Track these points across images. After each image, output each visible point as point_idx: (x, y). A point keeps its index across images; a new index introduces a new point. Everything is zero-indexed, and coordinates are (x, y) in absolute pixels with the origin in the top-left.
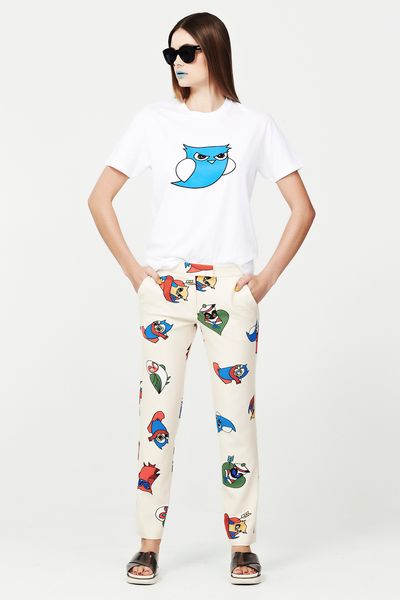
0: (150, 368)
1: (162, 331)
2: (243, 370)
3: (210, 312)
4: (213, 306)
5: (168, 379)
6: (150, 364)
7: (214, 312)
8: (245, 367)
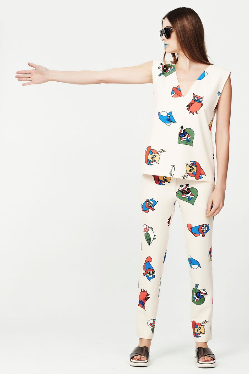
0: (145, 229)
1: (151, 205)
2: (207, 228)
3: (186, 190)
4: (187, 185)
5: (155, 236)
6: (145, 227)
7: (188, 189)
8: (208, 226)
